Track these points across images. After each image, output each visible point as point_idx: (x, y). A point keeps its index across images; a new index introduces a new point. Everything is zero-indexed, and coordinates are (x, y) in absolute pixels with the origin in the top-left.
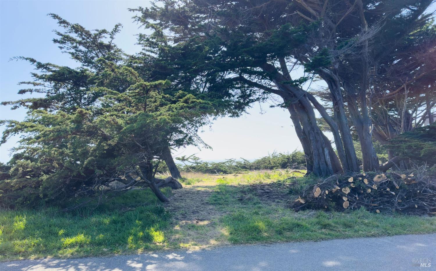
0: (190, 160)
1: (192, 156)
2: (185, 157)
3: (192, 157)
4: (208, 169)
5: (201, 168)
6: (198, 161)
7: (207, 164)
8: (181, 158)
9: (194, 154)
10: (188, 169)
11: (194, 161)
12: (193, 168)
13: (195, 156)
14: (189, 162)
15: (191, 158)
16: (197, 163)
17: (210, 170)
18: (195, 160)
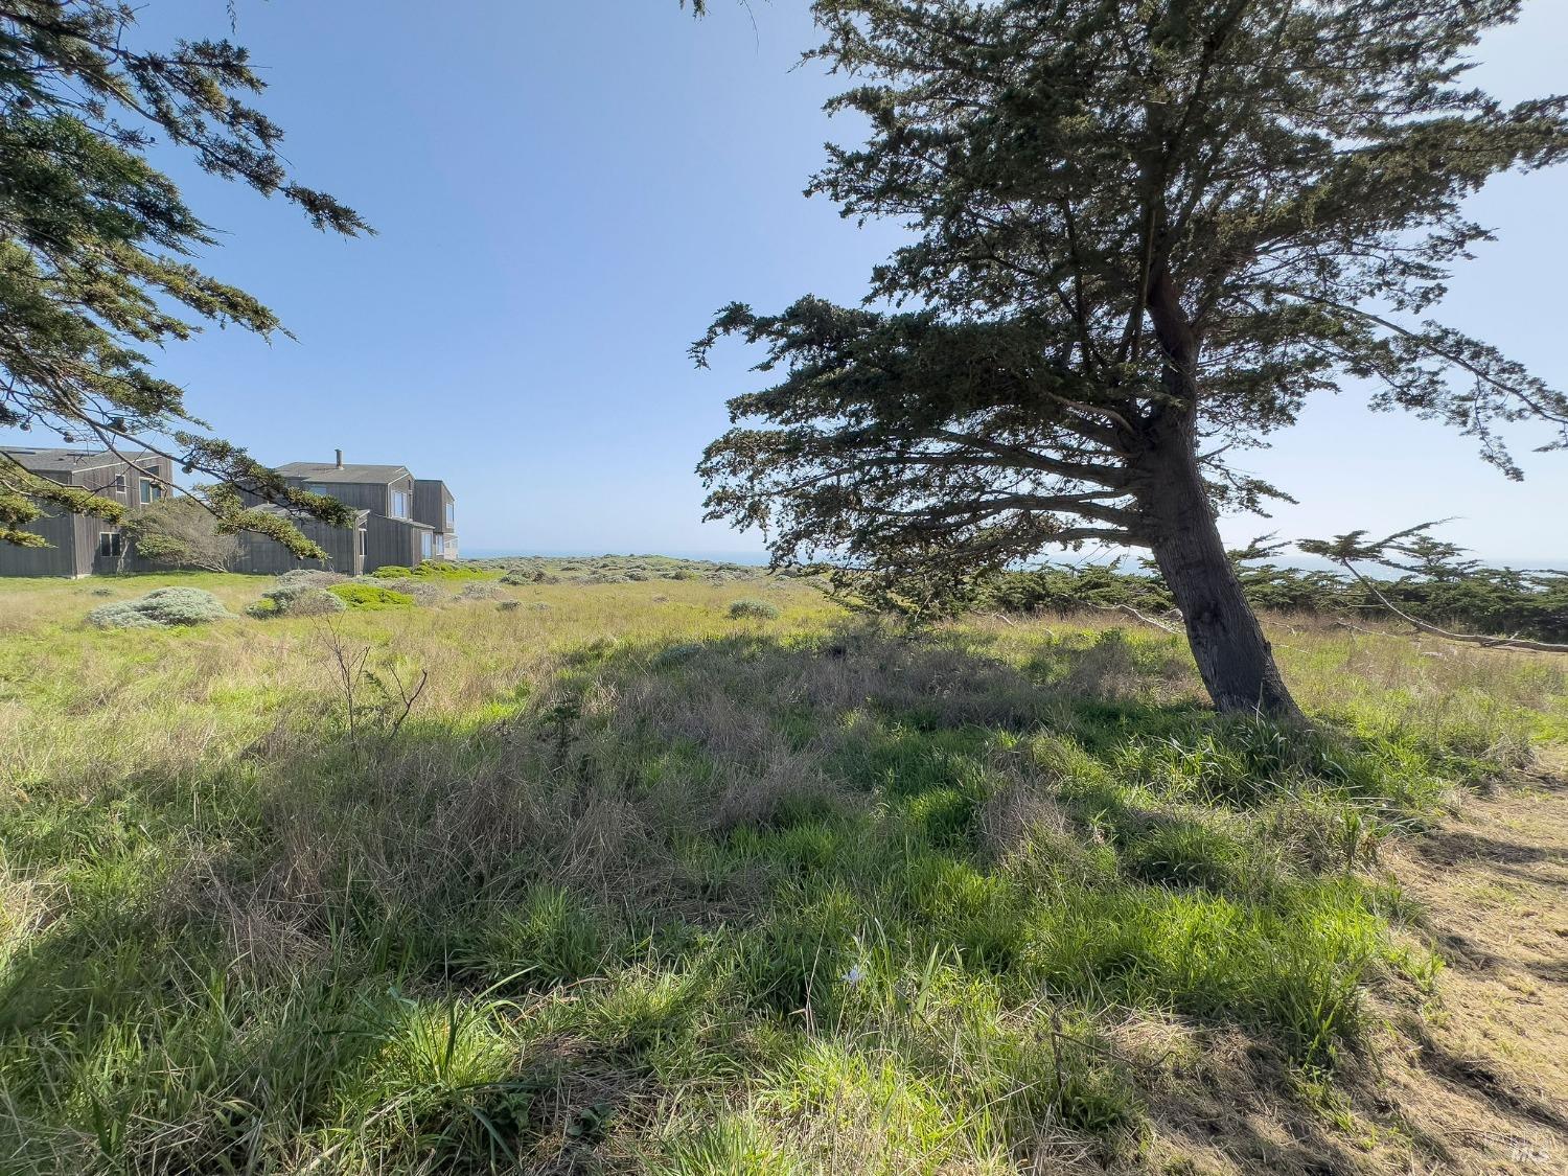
0: (1389, 554)
1: (1406, 534)
2: (1361, 538)
3: (1407, 542)
4: (1520, 610)
5: (1466, 600)
6: (1451, 562)
7: (1510, 576)
8: (1332, 543)
9: (1426, 526)
10: (1371, 599)
11: (1421, 562)
12: (1409, 595)
13: (1424, 539)
14: (1388, 563)
15: (1400, 548)
16: (1441, 573)
17: (1537, 612)
18: (1425, 555)
